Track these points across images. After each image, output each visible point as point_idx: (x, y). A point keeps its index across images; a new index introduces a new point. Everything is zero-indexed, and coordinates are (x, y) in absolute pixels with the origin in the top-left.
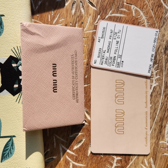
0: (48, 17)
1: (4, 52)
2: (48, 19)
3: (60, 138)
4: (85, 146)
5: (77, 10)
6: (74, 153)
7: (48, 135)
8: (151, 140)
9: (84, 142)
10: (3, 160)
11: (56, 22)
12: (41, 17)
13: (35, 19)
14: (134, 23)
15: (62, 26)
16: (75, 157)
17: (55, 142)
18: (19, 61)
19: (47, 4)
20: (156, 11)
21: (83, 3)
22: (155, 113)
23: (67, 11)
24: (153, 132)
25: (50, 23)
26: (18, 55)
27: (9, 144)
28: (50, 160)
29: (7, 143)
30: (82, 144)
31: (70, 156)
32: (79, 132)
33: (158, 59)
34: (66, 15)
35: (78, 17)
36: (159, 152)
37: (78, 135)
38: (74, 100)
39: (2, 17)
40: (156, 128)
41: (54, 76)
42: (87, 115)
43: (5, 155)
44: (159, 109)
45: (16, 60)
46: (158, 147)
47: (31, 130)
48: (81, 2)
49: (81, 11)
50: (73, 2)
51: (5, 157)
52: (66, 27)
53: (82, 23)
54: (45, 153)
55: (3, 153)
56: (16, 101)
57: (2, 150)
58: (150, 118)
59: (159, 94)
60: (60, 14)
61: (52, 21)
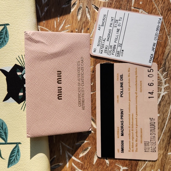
0: (54, 23)
1: (9, 61)
2: (54, 26)
3: (66, 145)
4: (91, 154)
5: (83, 16)
6: (80, 160)
7: (54, 141)
8: (159, 150)
9: (90, 150)
10: (10, 165)
11: (62, 28)
12: (47, 23)
13: (42, 26)
15: (68, 33)
16: (81, 165)
17: (61, 148)
18: (23, 69)
19: (53, 10)
20: (165, 15)
21: (89, 9)
22: (163, 123)
23: (73, 17)
24: (162, 143)
25: (56, 29)
26: (22, 63)
27: (15, 150)
28: (57, 167)
29: (13, 149)
30: (88, 152)
31: (76, 164)
32: (85, 140)
33: (167, 66)
34: (72, 21)
35: (84, 23)
36: (167, 164)
37: (84, 143)
38: (80, 107)
39: (7, 26)
40: (165, 139)
41: (59, 83)
42: (92, 123)
43: (12, 161)
44: (168, 119)
45: (21, 69)
46: (167, 158)
47: (34, 136)
48: (87, 7)
49: (87, 16)
50: (78, 8)
51: (11, 163)
52: (72, 33)
53: (88, 29)
54: (52, 159)
55: (9, 158)
56: (21, 109)
57: (9, 156)
58: (158, 129)
59: (168, 104)
60: (66, 21)
61: (58, 28)
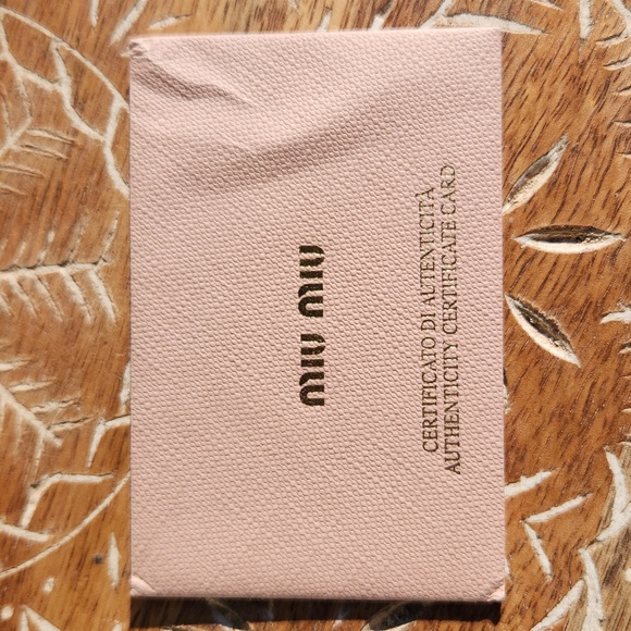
2: (85, 13)
14: (583, 79)
38: (433, 456)
61: (106, 29)
